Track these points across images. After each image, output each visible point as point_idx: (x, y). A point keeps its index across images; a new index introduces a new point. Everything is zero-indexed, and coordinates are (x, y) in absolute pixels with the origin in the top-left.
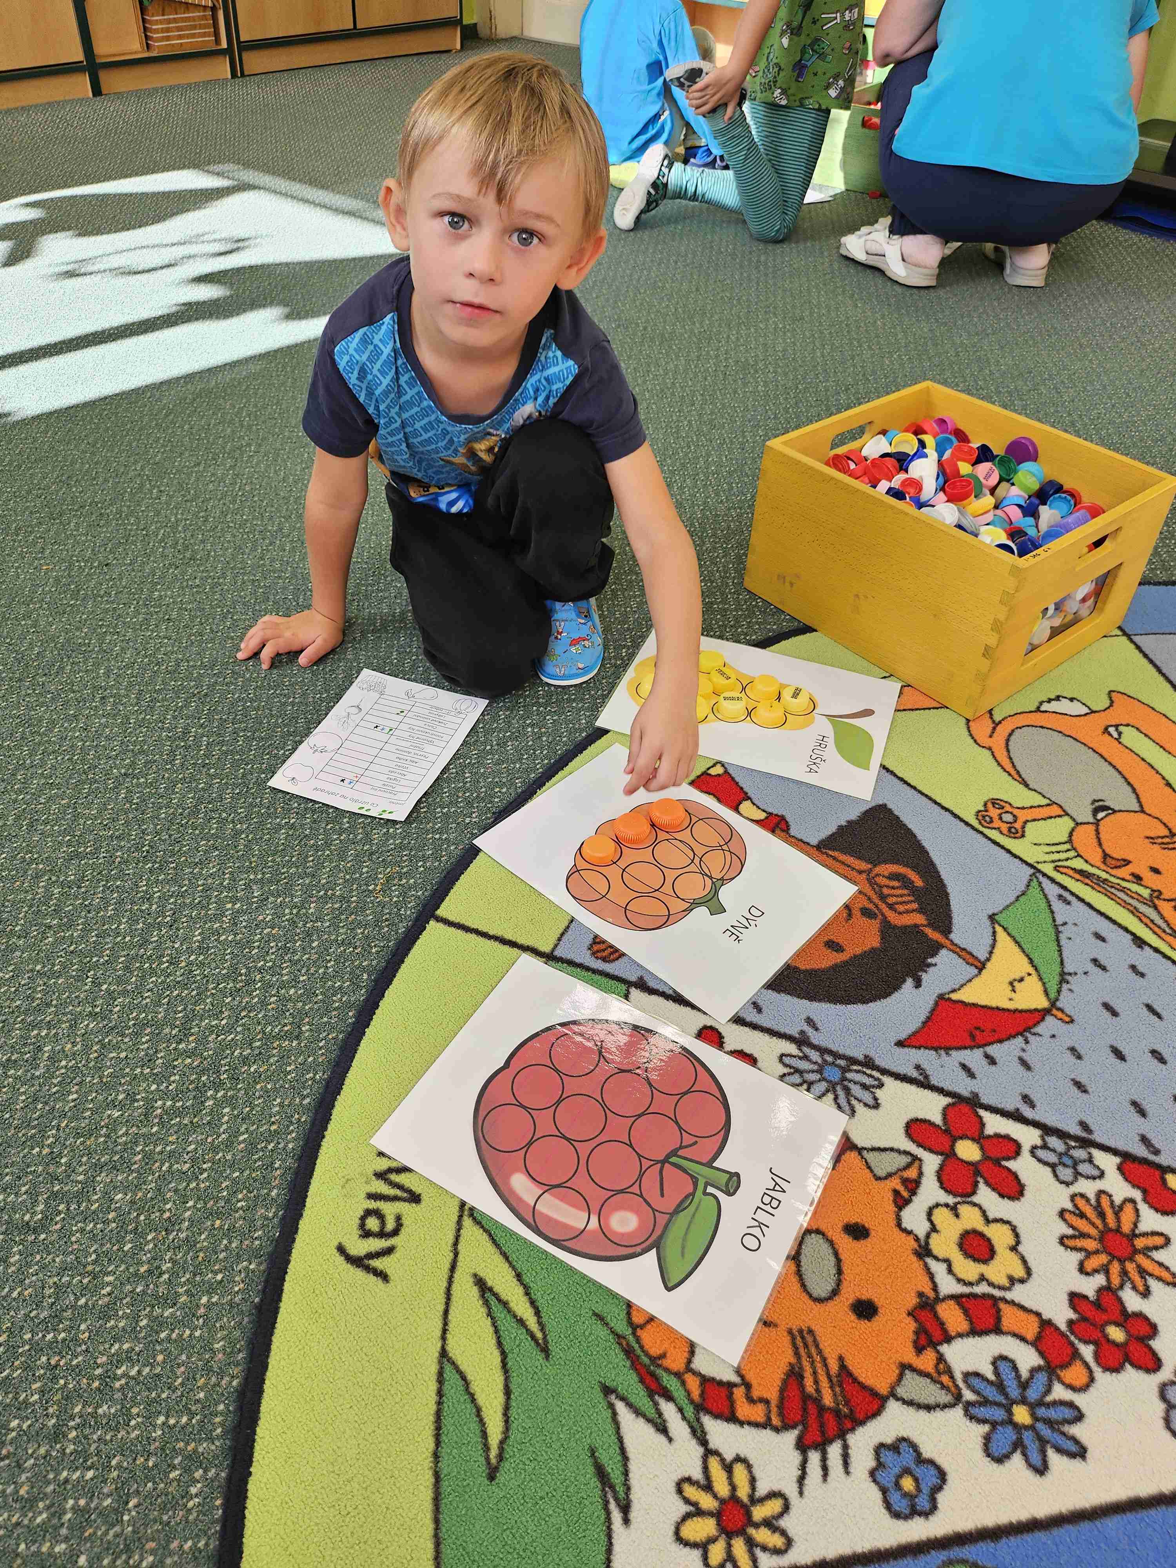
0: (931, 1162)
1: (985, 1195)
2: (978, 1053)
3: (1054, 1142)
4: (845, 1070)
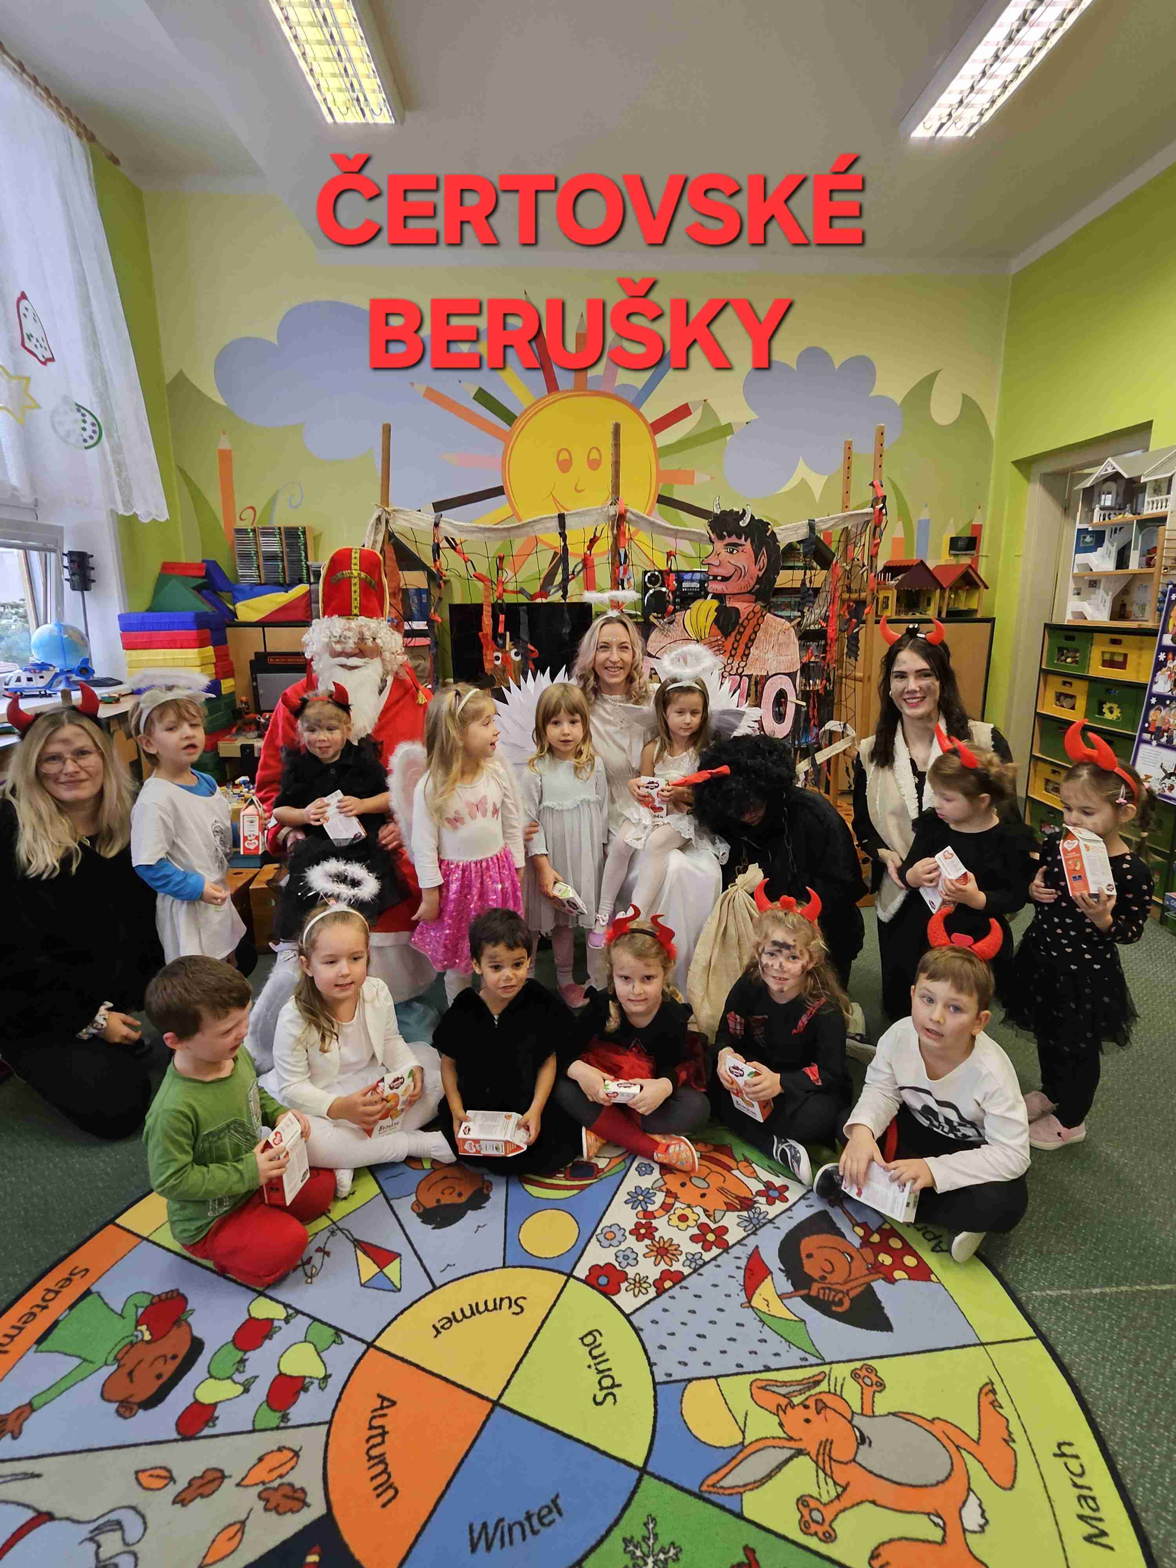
0: (712, 1226)
2: (743, 1266)
3: (700, 1262)
4: (755, 1225)
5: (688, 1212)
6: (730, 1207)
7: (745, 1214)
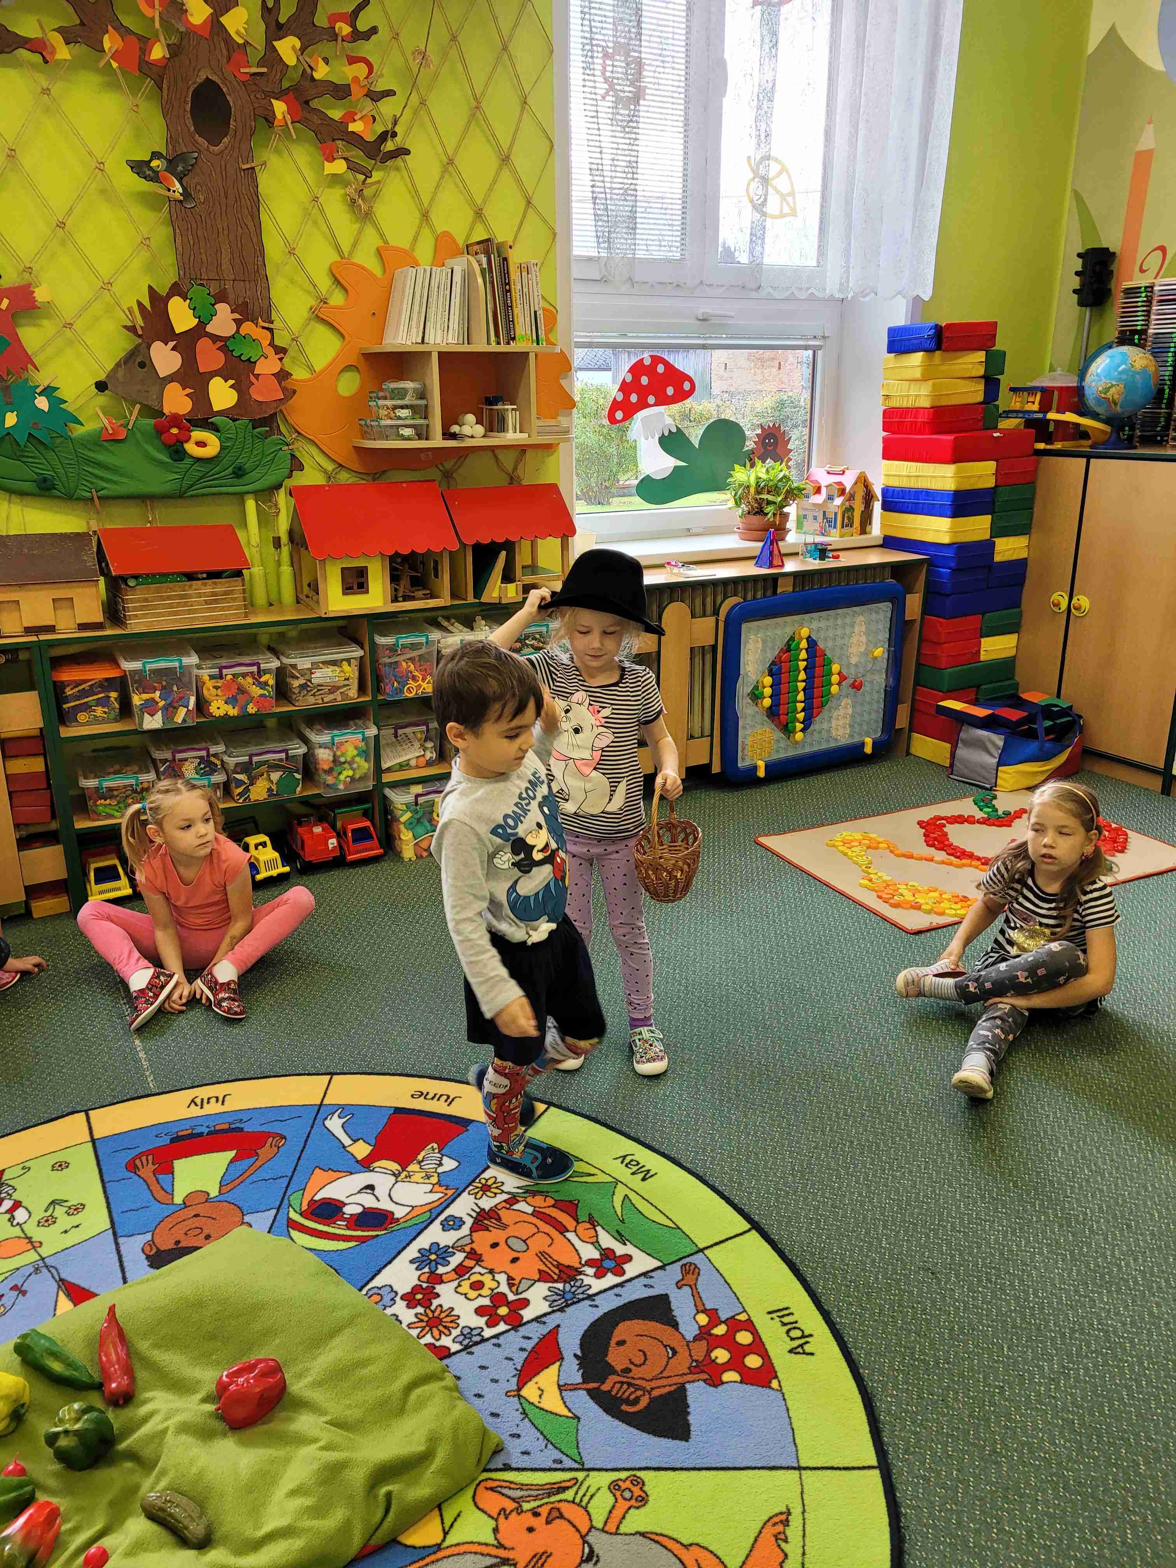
0: (511, 1297)
1: (486, 1302)
2: (529, 1348)
3: (478, 1338)
4: (566, 1301)
5: (487, 1279)
6: (544, 1277)
7: (560, 1286)
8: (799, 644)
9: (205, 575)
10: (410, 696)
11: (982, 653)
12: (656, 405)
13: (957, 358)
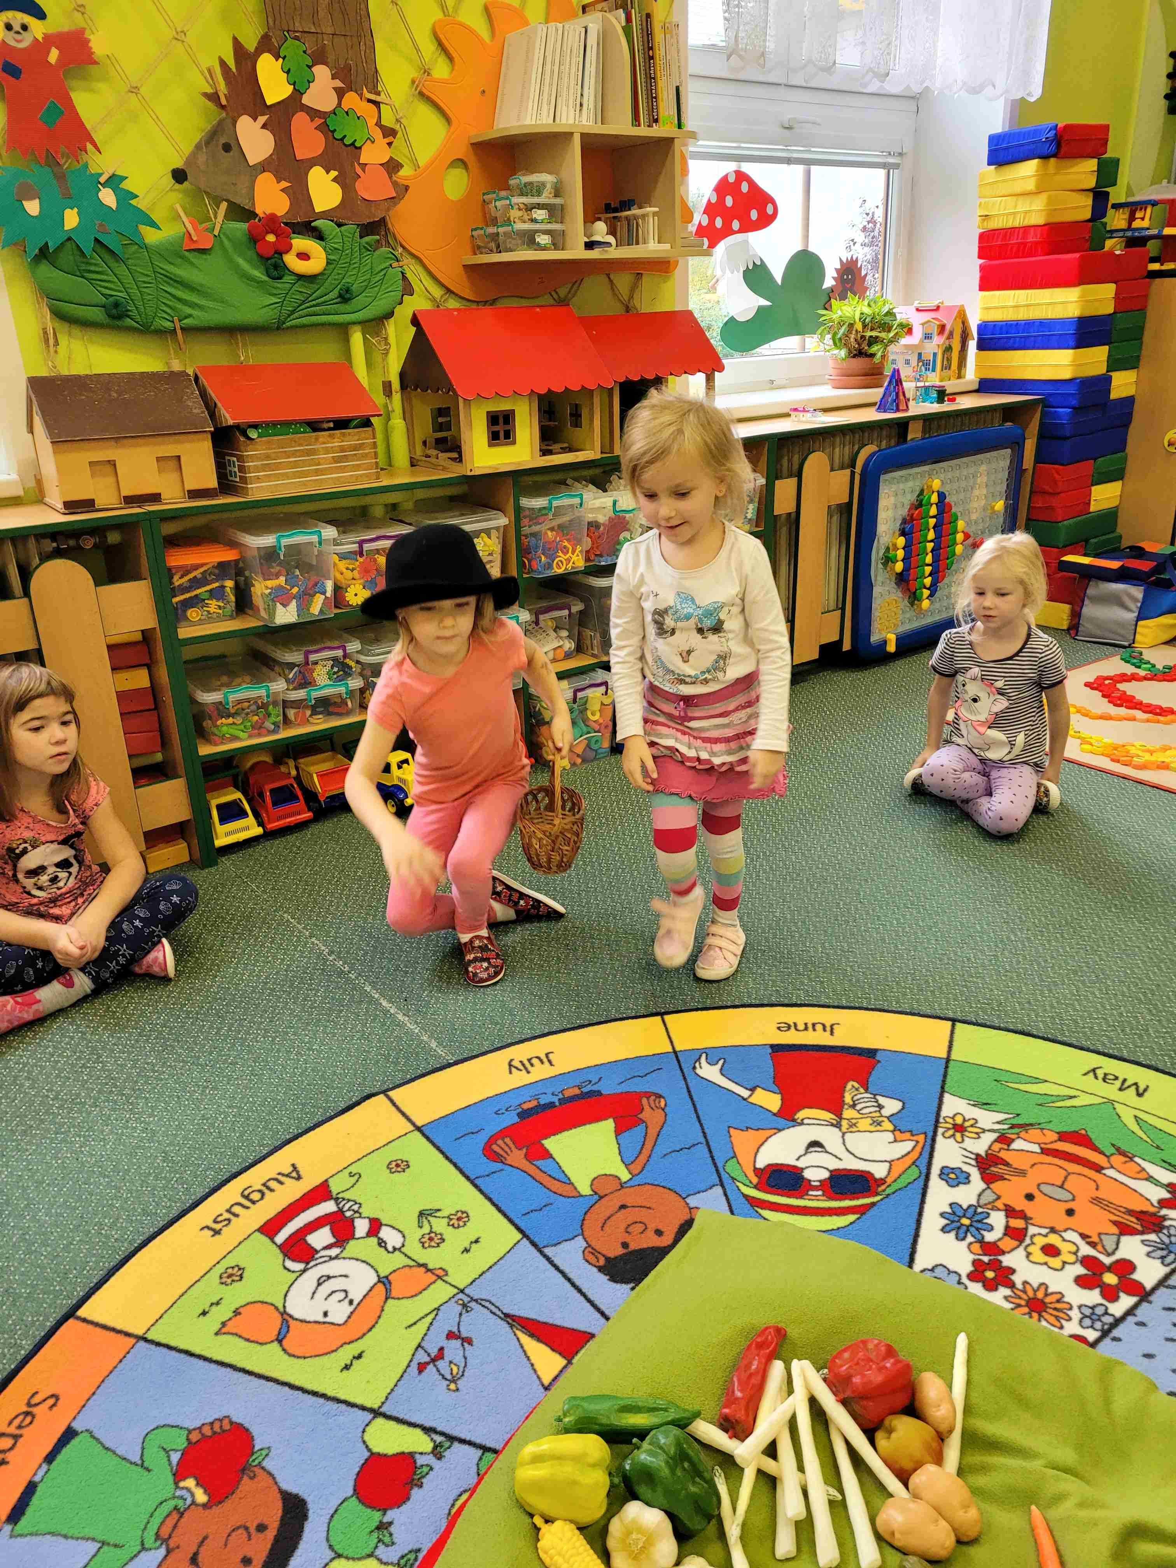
1: (1080, 1270)
3: (1110, 1319)
5: (1054, 1240)
6: (1124, 1229)
7: (1153, 1237)
8: (930, 498)
9: (331, 425)
10: (560, 571)
11: (1092, 503)
12: (739, 231)
13: (1071, 167)
